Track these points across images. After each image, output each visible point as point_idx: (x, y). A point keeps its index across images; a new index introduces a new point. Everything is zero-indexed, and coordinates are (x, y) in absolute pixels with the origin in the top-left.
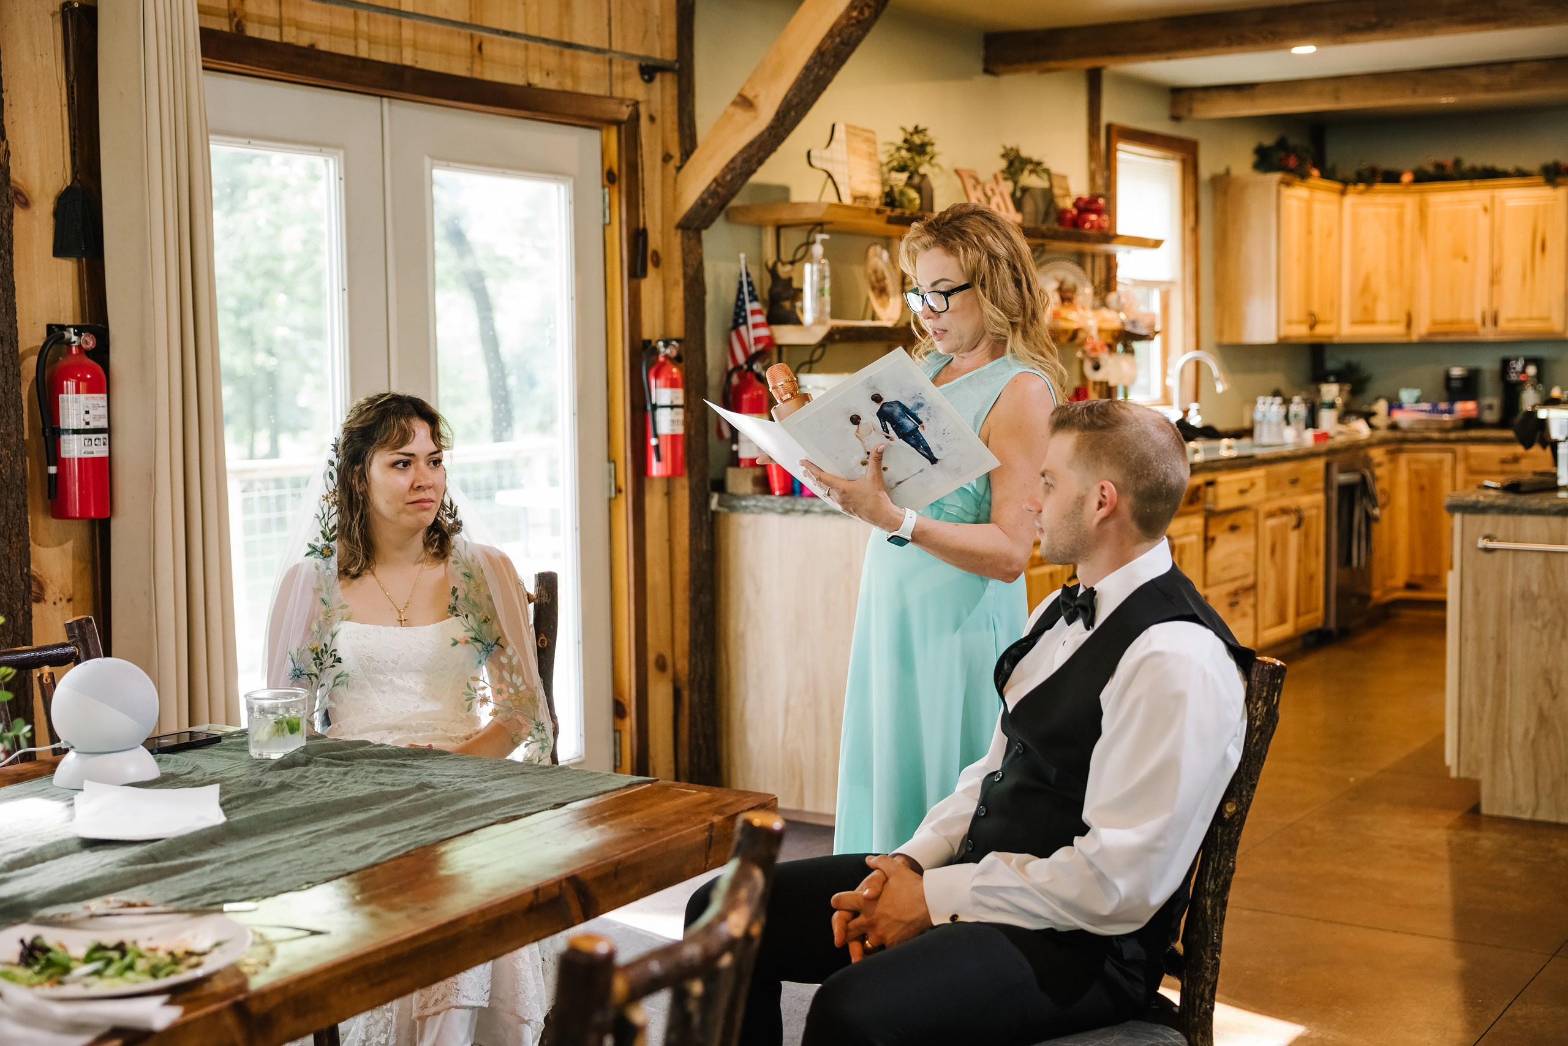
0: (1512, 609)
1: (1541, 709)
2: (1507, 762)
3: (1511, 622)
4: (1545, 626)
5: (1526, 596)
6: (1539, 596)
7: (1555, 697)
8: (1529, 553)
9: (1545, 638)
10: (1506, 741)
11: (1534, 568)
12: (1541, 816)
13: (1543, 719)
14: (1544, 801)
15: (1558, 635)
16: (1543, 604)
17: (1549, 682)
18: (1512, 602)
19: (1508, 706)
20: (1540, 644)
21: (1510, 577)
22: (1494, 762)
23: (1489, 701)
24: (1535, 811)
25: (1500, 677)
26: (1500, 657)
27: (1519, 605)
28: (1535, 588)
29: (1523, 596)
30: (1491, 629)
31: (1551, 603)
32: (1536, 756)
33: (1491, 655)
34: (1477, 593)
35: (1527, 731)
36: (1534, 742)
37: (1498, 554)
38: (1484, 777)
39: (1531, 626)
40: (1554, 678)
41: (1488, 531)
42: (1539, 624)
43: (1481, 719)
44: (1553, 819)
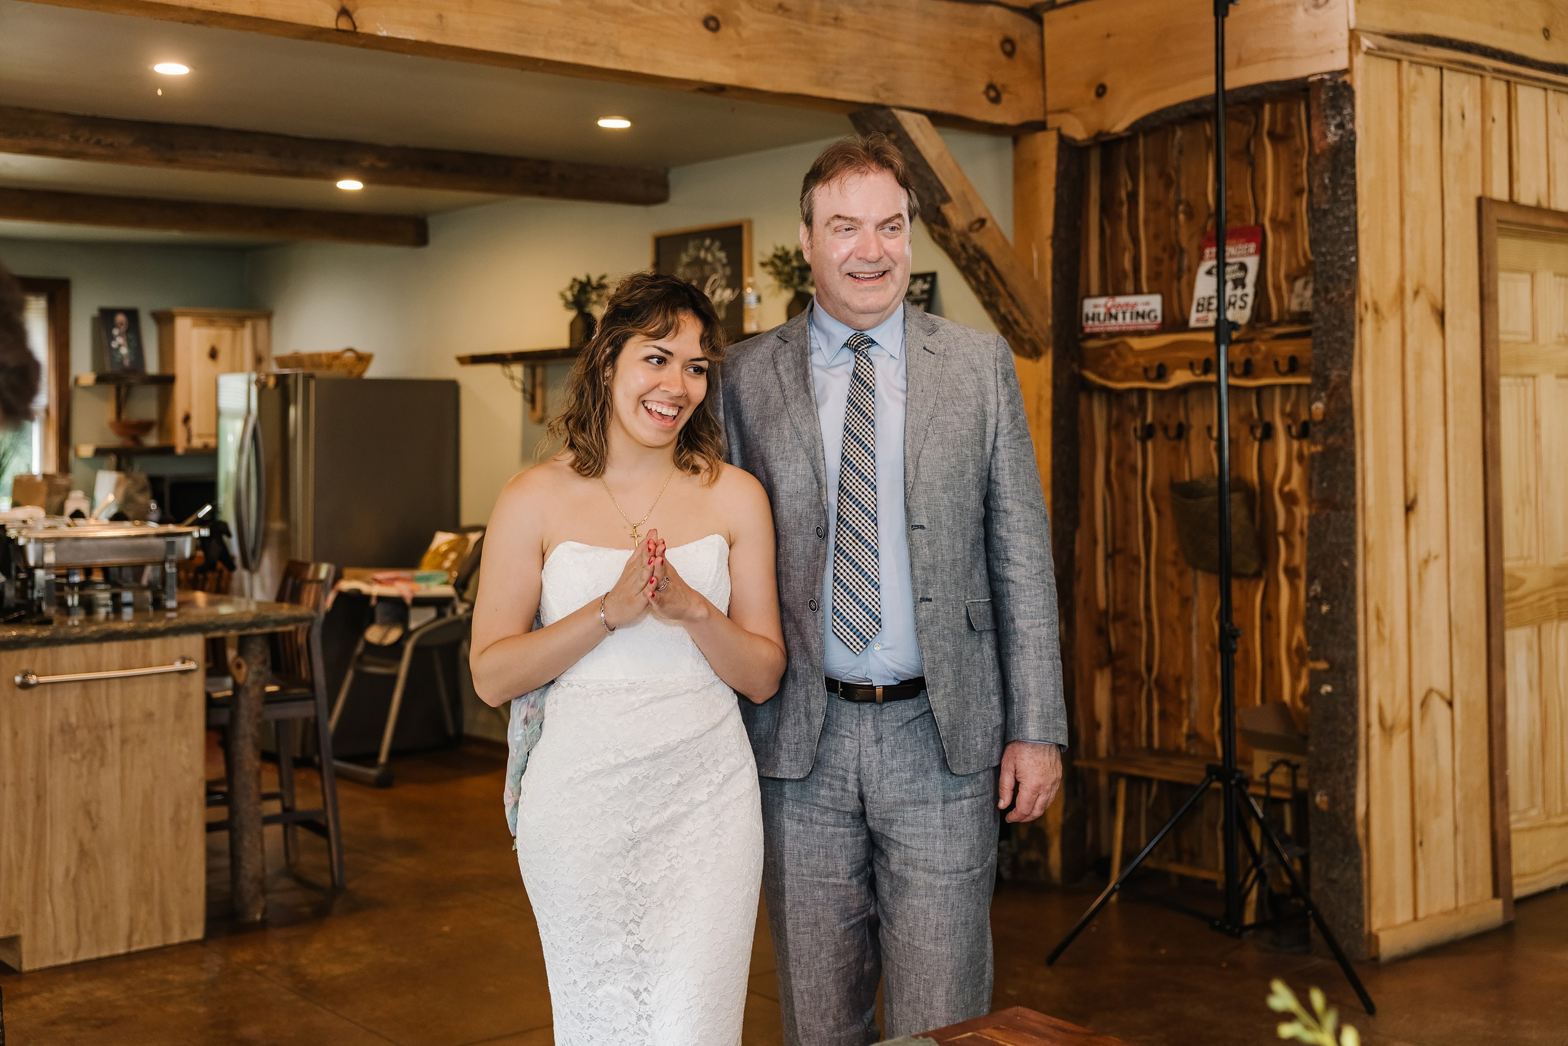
0: (51, 745)
1: (81, 844)
2: (49, 909)
3: (51, 758)
4: (84, 757)
5: (66, 729)
6: (78, 727)
7: (94, 828)
8: (67, 685)
9: (84, 770)
10: (47, 885)
11: (71, 699)
12: (82, 956)
13: (83, 853)
14: (85, 939)
15: (96, 763)
16: (82, 735)
17: (88, 814)
18: (51, 738)
19: (48, 848)
20: (79, 777)
21: (48, 712)
22: (35, 912)
23: (28, 849)
24: (77, 951)
25: (40, 820)
26: (39, 798)
27: (58, 740)
28: (73, 720)
29: (62, 730)
30: (29, 771)
31: (90, 732)
32: (76, 895)
33: (30, 798)
34: (15, 734)
35: (68, 870)
36: (75, 881)
37: (36, 690)
38: (24, 931)
39: (70, 759)
40: (93, 808)
41: (25, 666)
42: (77, 756)
43: (20, 869)
44: (94, 955)
